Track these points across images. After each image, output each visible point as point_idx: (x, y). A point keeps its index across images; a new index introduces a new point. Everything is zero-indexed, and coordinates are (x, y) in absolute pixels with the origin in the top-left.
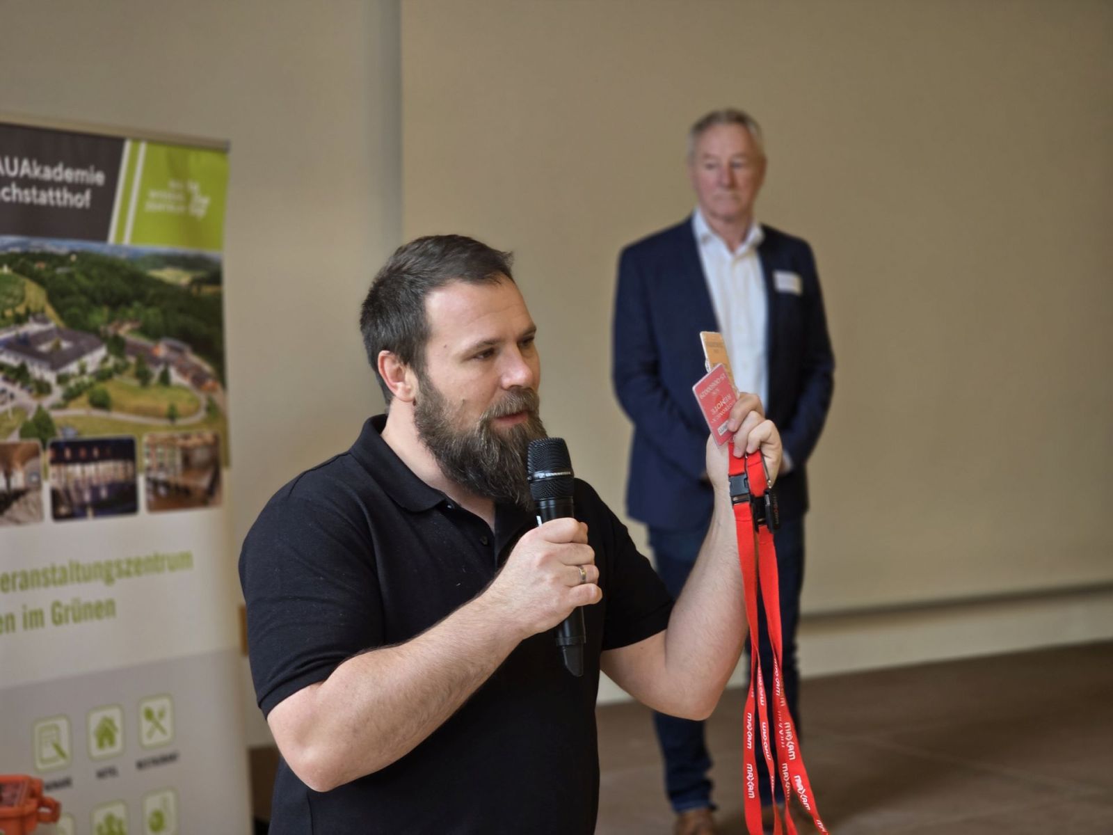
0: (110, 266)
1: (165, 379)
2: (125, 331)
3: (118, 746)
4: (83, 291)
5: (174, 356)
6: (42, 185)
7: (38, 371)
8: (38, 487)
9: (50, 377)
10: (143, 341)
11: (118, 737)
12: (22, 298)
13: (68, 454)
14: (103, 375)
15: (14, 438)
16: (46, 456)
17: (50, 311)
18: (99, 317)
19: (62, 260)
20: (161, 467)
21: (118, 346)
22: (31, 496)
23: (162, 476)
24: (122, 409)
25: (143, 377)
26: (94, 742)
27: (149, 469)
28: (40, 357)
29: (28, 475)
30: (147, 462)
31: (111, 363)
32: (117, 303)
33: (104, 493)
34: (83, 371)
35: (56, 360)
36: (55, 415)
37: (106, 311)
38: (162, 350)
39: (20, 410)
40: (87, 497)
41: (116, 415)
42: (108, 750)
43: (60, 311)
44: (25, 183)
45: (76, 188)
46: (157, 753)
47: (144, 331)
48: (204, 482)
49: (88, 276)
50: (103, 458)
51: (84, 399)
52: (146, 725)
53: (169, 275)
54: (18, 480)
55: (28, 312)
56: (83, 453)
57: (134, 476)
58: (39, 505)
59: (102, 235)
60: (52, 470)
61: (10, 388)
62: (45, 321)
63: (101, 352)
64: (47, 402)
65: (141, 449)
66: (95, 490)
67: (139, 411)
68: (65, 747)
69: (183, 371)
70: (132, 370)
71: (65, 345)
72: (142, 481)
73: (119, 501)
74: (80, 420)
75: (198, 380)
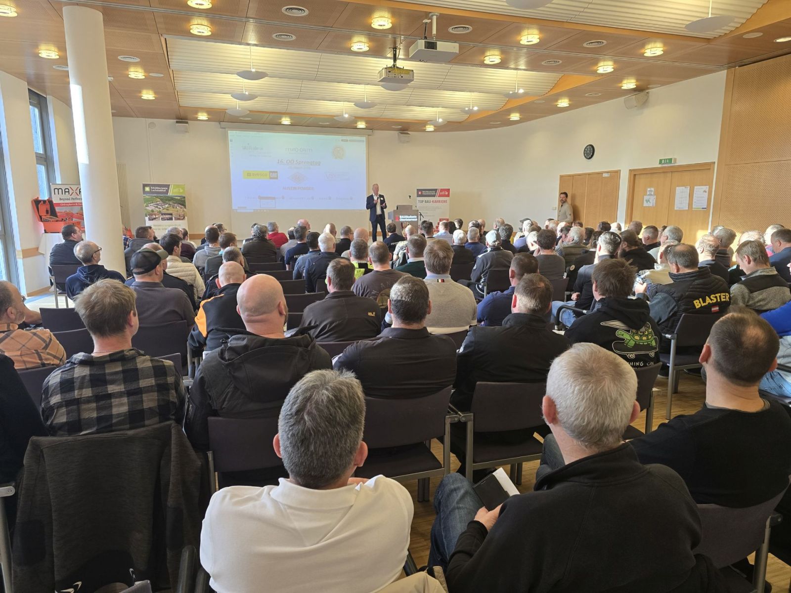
0: (168, 197)
1: (176, 208)
2: (171, 203)
4: (165, 199)
6: (159, 189)
10: (173, 204)
13: (163, 214)
14: (168, 207)
15: (156, 213)
16: (161, 214)
18: (167, 202)
23: (176, 217)
24: (170, 210)
27: (174, 216)
28: (159, 205)
32: (169, 200)
33: (168, 218)
35: (161, 206)
36: (161, 211)
39: (157, 210)
40: (166, 219)
43: (162, 201)
44: (157, 189)
45: (164, 189)
48: (182, 218)
50: (168, 215)
53: (176, 197)
54: (157, 217)
55: (157, 201)
56: (165, 214)
59: (167, 194)
60: (161, 216)
62: (160, 202)
63: (168, 205)
65: (173, 214)
69: (179, 207)
70: (172, 207)
71: (163, 204)
72: (173, 218)
73: (171, 219)
74: (165, 211)
75: (181, 208)
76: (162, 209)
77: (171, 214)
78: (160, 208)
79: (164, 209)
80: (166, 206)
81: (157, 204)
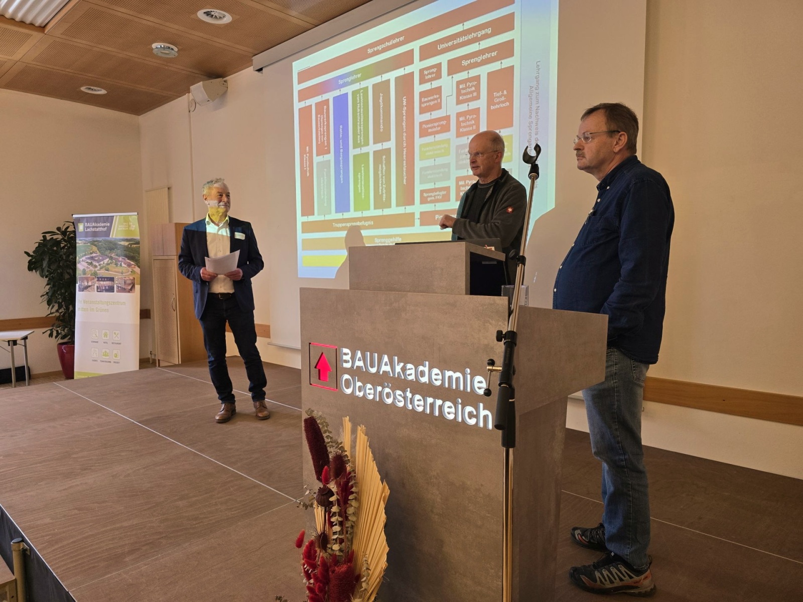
0: (110, 242)
1: (121, 265)
2: (113, 255)
3: (108, 338)
4: (104, 248)
5: (123, 260)
6: (97, 227)
7: (94, 263)
8: (94, 285)
9: (97, 264)
10: (117, 257)
11: (108, 336)
12: (92, 249)
13: (100, 279)
14: (108, 264)
15: (89, 276)
16: (96, 279)
17: (98, 252)
18: (107, 253)
19: (100, 242)
20: (120, 283)
21: (111, 258)
22: (92, 287)
23: (120, 285)
24: (111, 271)
25: (116, 265)
26: (103, 336)
27: (117, 284)
28: (95, 260)
29: (92, 283)
30: (117, 282)
31: (109, 262)
32: (111, 249)
33: (107, 288)
34: (104, 263)
35: (98, 261)
36: (98, 271)
37: (109, 251)
38: (120, 259)
39: (91, 270)
40: (104, 288)
41: (110, 272)
42: (106, 338)
43: (100, 251)
44: (94, 227)
45: (104, 227)
46: (117, 342)
47: (117, 255)
48: (130, 287)
49: (106, 244)
50: (107, 281)
51: (104, 269)
52: (114, 336)
53: (122, 243)
54: (90, 284)
55: (93, 252)
56: (103, 279)
57: (114, 285)
58: (94, 289)
59: (109, 236)
60: (97, 282)
61: (89, 266)
62: (97, 254)
63: (108, 259)
64: (96, 269)
65: (115, 279)
66: (105, 287)
67: (115, 272)
68: (97, 335)
69: (125, 264)
70: (114, 263)
71: (100, 258)
72: (115, 286)
73: (111, 289)
74: (103, 273)
75: (129, 265)
76: (99, 267)
77: (112, 279)
78: (96, 267)
79: (101, 268)
80: (106, 261)
81: (92, 258)
